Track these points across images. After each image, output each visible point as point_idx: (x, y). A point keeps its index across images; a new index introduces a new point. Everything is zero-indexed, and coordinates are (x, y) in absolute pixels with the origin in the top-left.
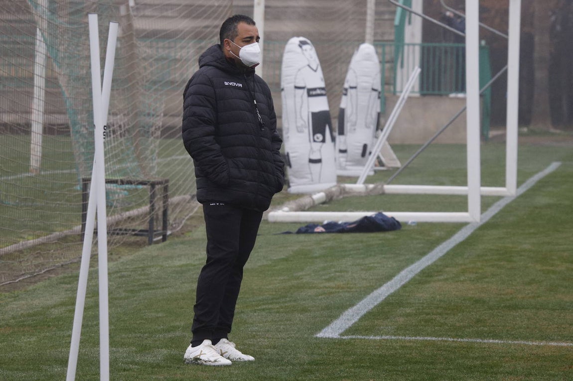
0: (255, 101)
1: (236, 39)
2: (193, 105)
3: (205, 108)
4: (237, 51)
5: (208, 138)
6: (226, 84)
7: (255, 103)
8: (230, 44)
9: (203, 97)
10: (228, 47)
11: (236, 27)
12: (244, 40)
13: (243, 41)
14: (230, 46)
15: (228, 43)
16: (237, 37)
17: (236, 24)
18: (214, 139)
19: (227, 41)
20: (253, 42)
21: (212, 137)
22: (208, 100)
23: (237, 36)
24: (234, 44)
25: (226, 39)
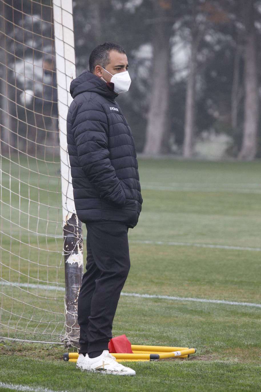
1: (107, 67)
3: (101, 133)
4: (109, 77)
6: (111, 109)
8: (101, 71)
9: (98, 122)
10: (99, 73)
12: (116, 68)
13: (114, 69)
14: (101, 73)
15: (100, 70)
16: (109, 65)
17: (108, 52)
19: (99, 67)
20: (124, 71)
22: (102, 125)
23: (109, 63)
24: (106, 71)
25: (97, 66)
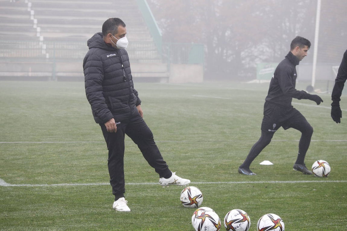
0: (122, 65)
2: (90, 73)
4: (115, 41)
5: (98, 93)
6: (108, 56)
7: (123, 66)
11: (117, 28)
12: (120, 35)
14: (111, 38)
15: (111, 36)
18: (102, 93)
21: (101, 92)
23: (117, 33)
24: (114, 37)
25: (109, 34)
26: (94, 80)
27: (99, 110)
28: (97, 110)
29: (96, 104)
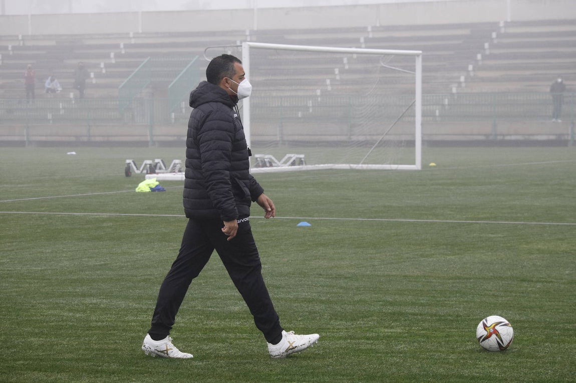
26: (224, 151)
27: (226, 198)
28: (223, 197)
29: (224, 189)
